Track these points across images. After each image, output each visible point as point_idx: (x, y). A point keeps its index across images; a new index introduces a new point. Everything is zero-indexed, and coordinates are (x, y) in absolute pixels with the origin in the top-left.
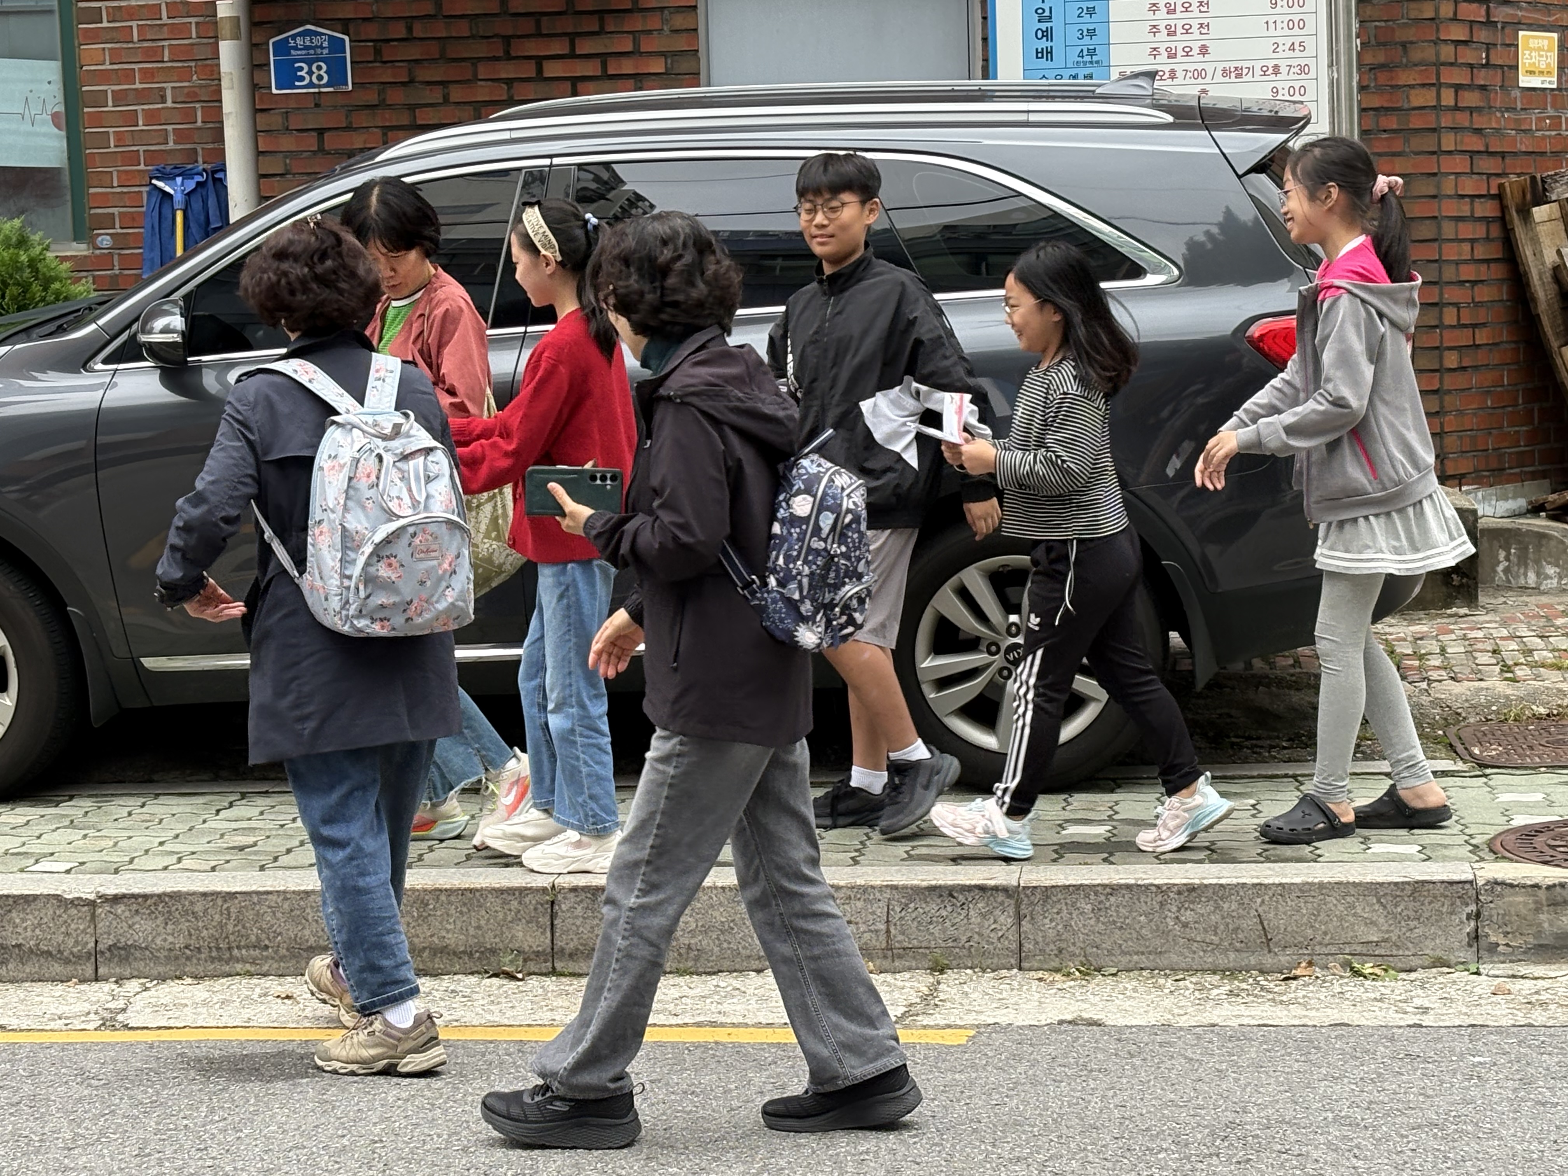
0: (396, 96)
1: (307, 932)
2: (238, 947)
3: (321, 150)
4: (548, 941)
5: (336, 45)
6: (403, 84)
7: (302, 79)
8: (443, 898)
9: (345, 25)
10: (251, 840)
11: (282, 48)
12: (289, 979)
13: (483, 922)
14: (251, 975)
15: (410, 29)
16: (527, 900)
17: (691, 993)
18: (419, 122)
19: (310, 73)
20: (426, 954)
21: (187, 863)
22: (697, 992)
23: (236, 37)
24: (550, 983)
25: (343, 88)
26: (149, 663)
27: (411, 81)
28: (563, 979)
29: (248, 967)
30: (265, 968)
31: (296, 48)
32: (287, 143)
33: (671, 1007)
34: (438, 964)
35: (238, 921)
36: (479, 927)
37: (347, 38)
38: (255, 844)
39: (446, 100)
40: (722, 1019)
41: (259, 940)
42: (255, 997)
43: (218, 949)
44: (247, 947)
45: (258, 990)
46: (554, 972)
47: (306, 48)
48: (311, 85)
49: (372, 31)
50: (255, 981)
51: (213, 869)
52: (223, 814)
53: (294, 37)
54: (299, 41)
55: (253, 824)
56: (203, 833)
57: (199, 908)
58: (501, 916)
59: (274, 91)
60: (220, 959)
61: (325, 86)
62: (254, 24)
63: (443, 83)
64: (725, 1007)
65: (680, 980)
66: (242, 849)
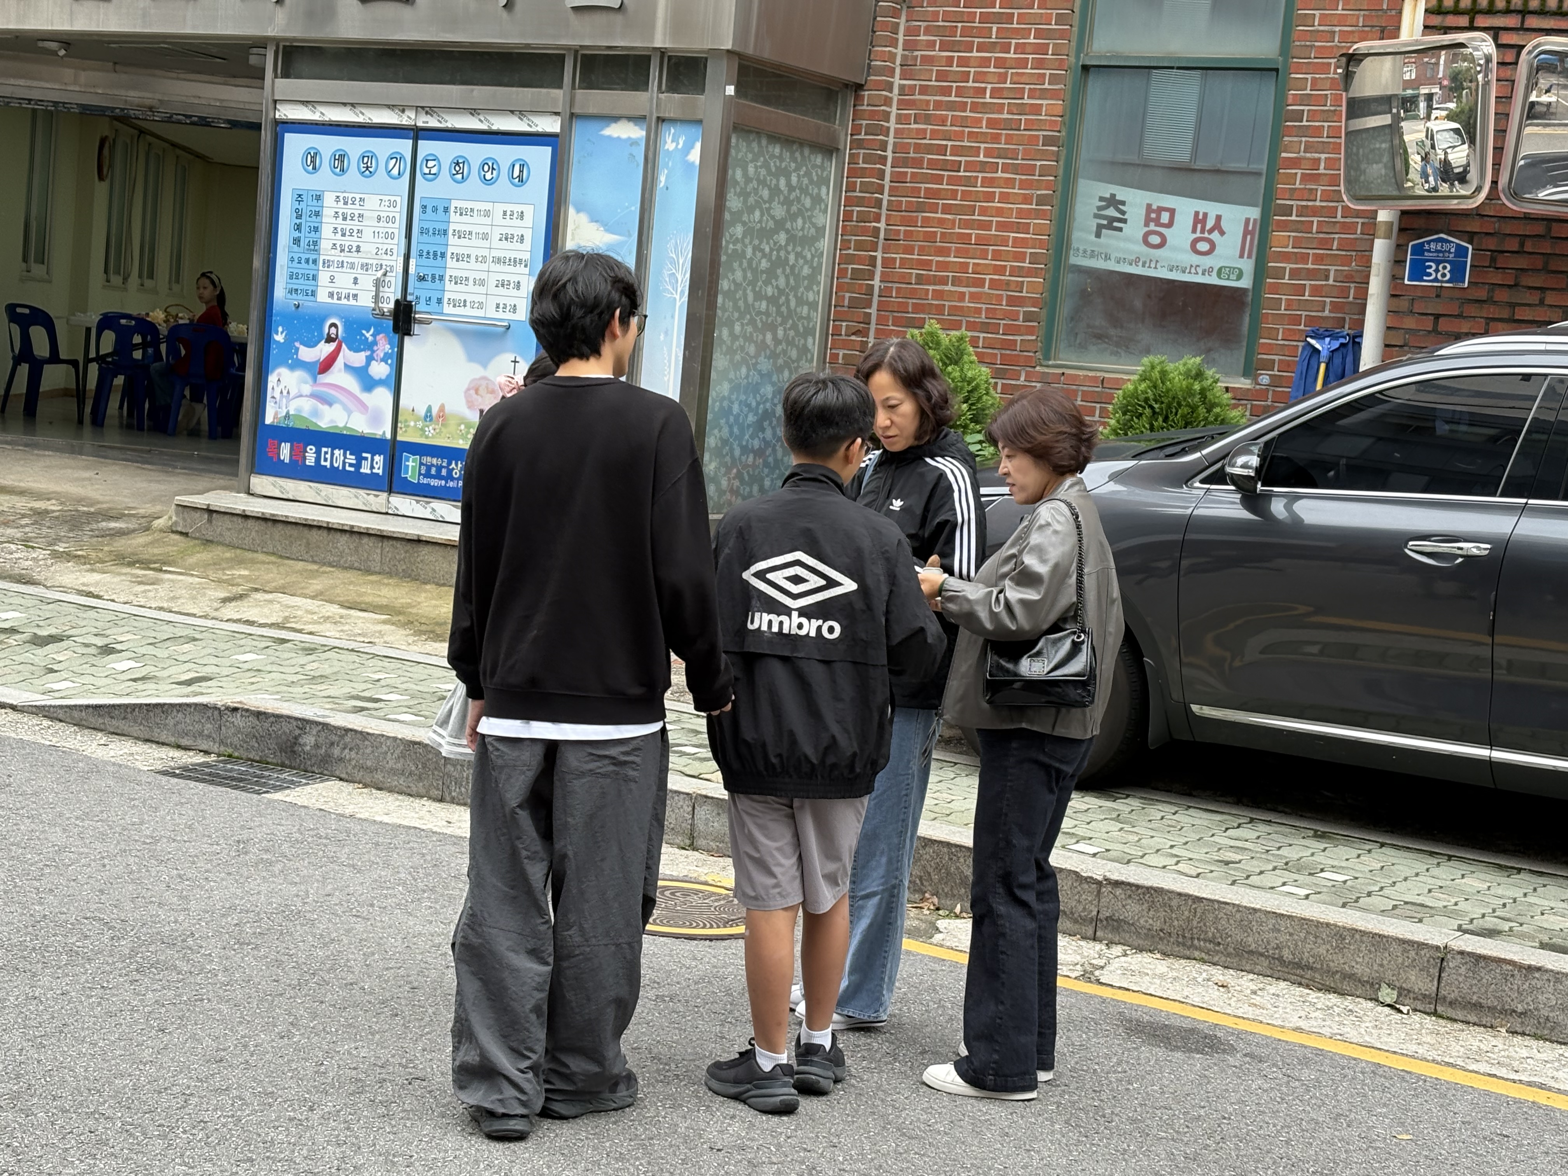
0: (1502, 296)
1: (1250, 939)
2: (1198, 939)
3: (1435, 331)
4: (1434, 988)
5: (1461, 252)
6: (1510, 286)
7: (1430, 275)
8: (1357, 936)
9: (1470, 237)
10: (1238, 857)
11: (1419, 250)
12: (1231, 971)
13: (1385, 962)
14: (1204, 962)
15: (1522, 245)
16: (1423, 953)
17: (1539, 1056)
18: (1516, 317)
19: (1437, 271)
20: (1337, 976)
21: (1181, 867)
22: (1544, 1056)
23: (1388, 236)
24: (1429, 1022)
25: (1460, 285)
26: (1195, 708)
27: (1516, 285)
28: (1441, 1021)
29: (1203, 955)
30: (1216, 959)
31: (1429, 251)
32: (1410, 323)
33: (1516, 1064)
34: (1346, 986)
35: (1201, 919)
36: (1382, 965)
37: (1470, 247)
38: (1240, 862)
39: (1542, 302)
40: (1552, 1084)
41: (1214, 937)
42: (1200, 980)
43: (1184, 937)
44: (1205, 940)
45: (1204, 975)
46: (1435, 1013)
47: (1437, 251)
48: (1436, 280)
49: (1492, 244)
50: (1205, 967)
51: (1198, 876)
52: (1230, 832)
53: (1429, 242)
54: (1433, 246)
55: (1247, 845)
56: (1207, 844)
57: (1174, 903)
58: (1400, 960)
59: (1406, 282)
60: (1184, 945)
61: (1447, 282)
62: (1401, 230)
63: (1542, 289)
64: (1560, 1075)
65: (1534, 1043)
66: (1227, 863)
